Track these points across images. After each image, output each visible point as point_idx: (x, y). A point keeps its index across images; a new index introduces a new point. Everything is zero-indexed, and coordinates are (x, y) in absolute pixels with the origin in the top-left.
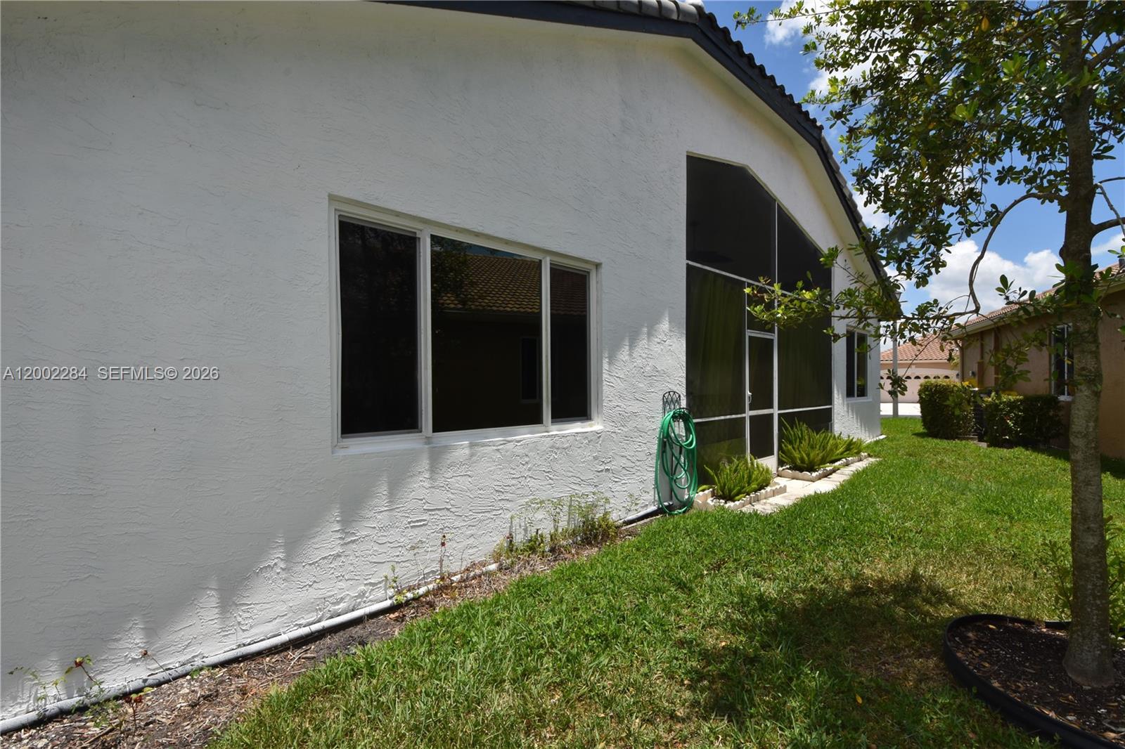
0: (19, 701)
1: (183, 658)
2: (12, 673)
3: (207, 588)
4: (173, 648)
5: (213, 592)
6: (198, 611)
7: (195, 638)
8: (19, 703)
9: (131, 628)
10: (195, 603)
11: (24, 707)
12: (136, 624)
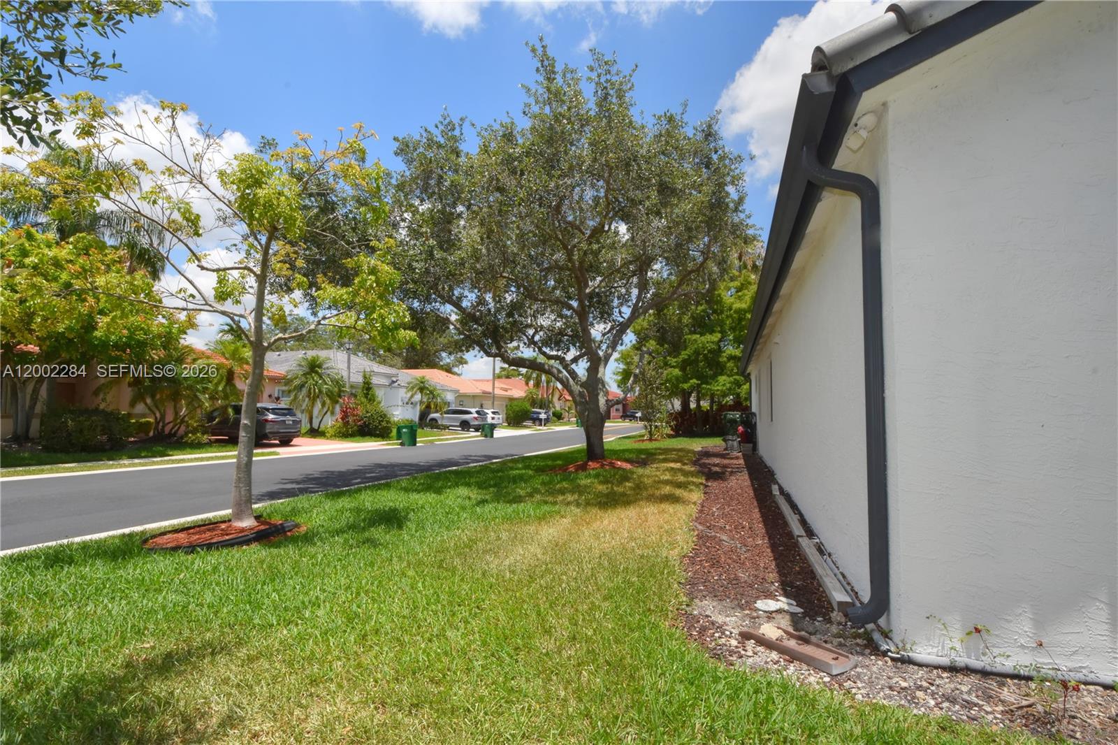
0: (931, 643)
1: (1071, 665)
2: (928, 618)
3: (1096, 599)
4: (1059, 649)
5: (1102, 605)
6: (1086, 619)
7: (1083, 648)
8: (931, 645)
9: (1020, 614)
10: (1083, 610)
11: (935, 650)
12: (1026, 612)
